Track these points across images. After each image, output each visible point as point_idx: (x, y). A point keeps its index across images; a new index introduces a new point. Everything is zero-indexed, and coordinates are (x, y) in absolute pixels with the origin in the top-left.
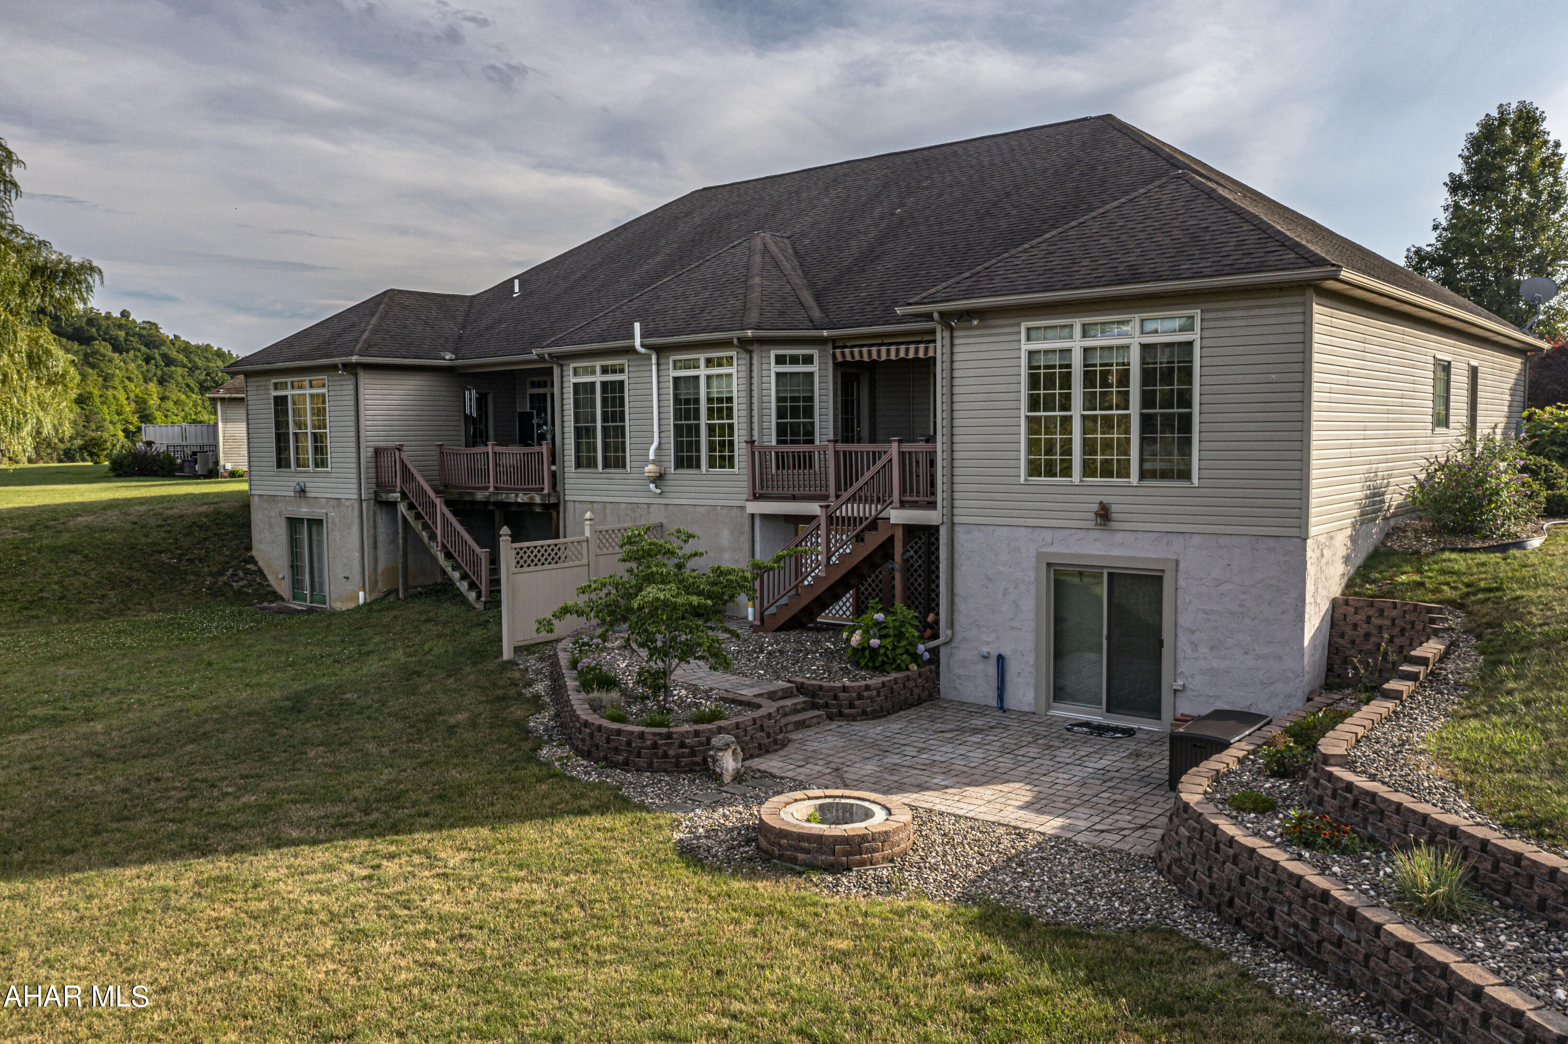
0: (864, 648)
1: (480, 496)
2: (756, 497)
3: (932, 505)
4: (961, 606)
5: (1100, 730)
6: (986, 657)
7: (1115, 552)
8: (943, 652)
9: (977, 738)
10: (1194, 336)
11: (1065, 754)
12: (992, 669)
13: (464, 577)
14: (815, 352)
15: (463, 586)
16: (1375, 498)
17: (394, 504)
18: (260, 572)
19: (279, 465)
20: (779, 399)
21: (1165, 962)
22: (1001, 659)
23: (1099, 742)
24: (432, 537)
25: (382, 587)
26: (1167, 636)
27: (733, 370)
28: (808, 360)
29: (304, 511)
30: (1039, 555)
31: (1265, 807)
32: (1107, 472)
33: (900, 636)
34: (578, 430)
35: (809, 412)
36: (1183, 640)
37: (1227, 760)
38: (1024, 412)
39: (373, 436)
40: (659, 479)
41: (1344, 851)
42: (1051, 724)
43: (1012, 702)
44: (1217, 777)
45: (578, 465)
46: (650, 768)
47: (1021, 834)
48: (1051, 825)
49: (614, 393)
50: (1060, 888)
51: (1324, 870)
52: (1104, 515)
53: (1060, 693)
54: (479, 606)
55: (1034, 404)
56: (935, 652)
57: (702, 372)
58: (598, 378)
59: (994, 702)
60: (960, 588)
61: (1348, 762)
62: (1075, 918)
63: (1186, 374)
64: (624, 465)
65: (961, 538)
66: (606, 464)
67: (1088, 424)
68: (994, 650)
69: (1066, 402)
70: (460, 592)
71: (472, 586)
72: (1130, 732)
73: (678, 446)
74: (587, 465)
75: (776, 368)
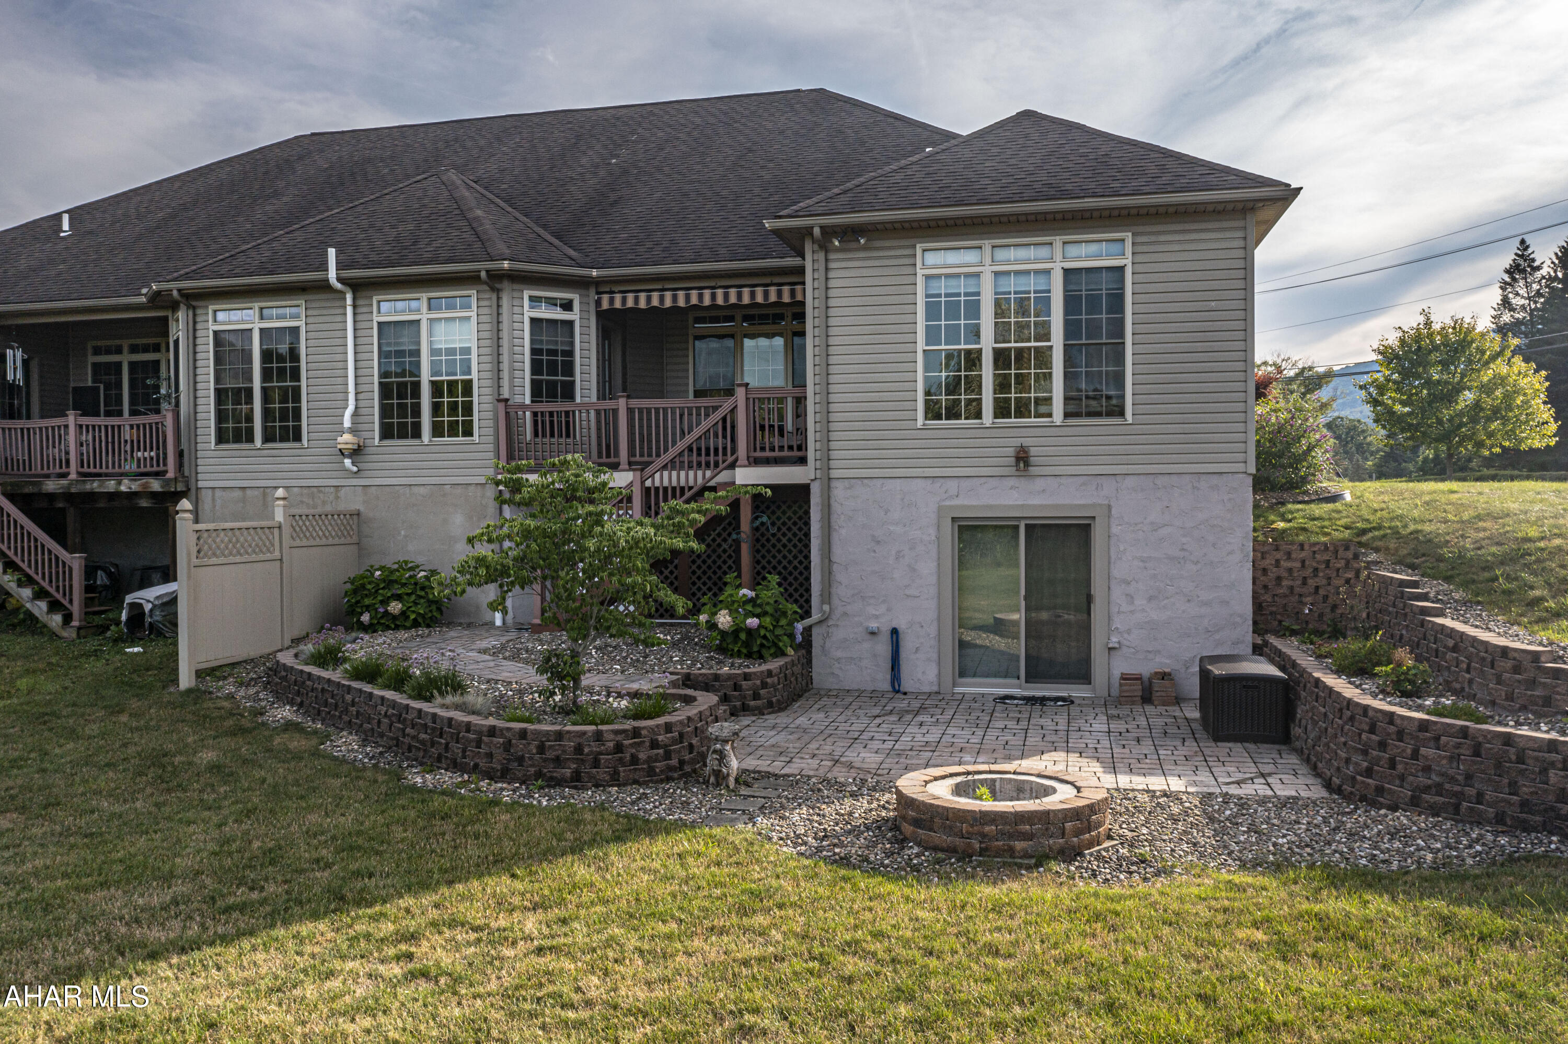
0: (736, 632)
1: (51, 486)
3: (802, 460)
4: (839, 575)
5: (1035, 700)
6: (874, 634)
7: (1036, 501)
8: (815, 631)
10: (1127, 260)
12: (883, 648)
13: (40, 594)
14: (576, 298)
15: (40, 608)
20: (535, 351)
22: (895, 632)
26: (1098, 589)
27: (471, 313)
28: (567, 305)
30: (940, 509)
32: (1024, 411)
33: (774, 617)
34: (220, 394)
35: (569, 368)
36: (1117, 592)
38: (921, 345)
40: (357, 452)
42: (972, 699)
43: (908, 684)
45: (221, 440)
46: (615, 780)
49: (283, 343)
52: (1022, 459)
54: (69, 634)
55: (933, 336)
56: (808, 631)
57: (424, 316)
58: (256, 324)
60: (838, 553)
63: (1117, 301)
64: (298, 438)
65: (839, 491)
66: (268, 438)
67: (1001, 357)
68: (884, 624)
69: (976, 333)
70: (30, 615)
71: (55, 606)
72: (1069, 701)
73: (385, 411)
74: (237, 439)
75: (529, 313)
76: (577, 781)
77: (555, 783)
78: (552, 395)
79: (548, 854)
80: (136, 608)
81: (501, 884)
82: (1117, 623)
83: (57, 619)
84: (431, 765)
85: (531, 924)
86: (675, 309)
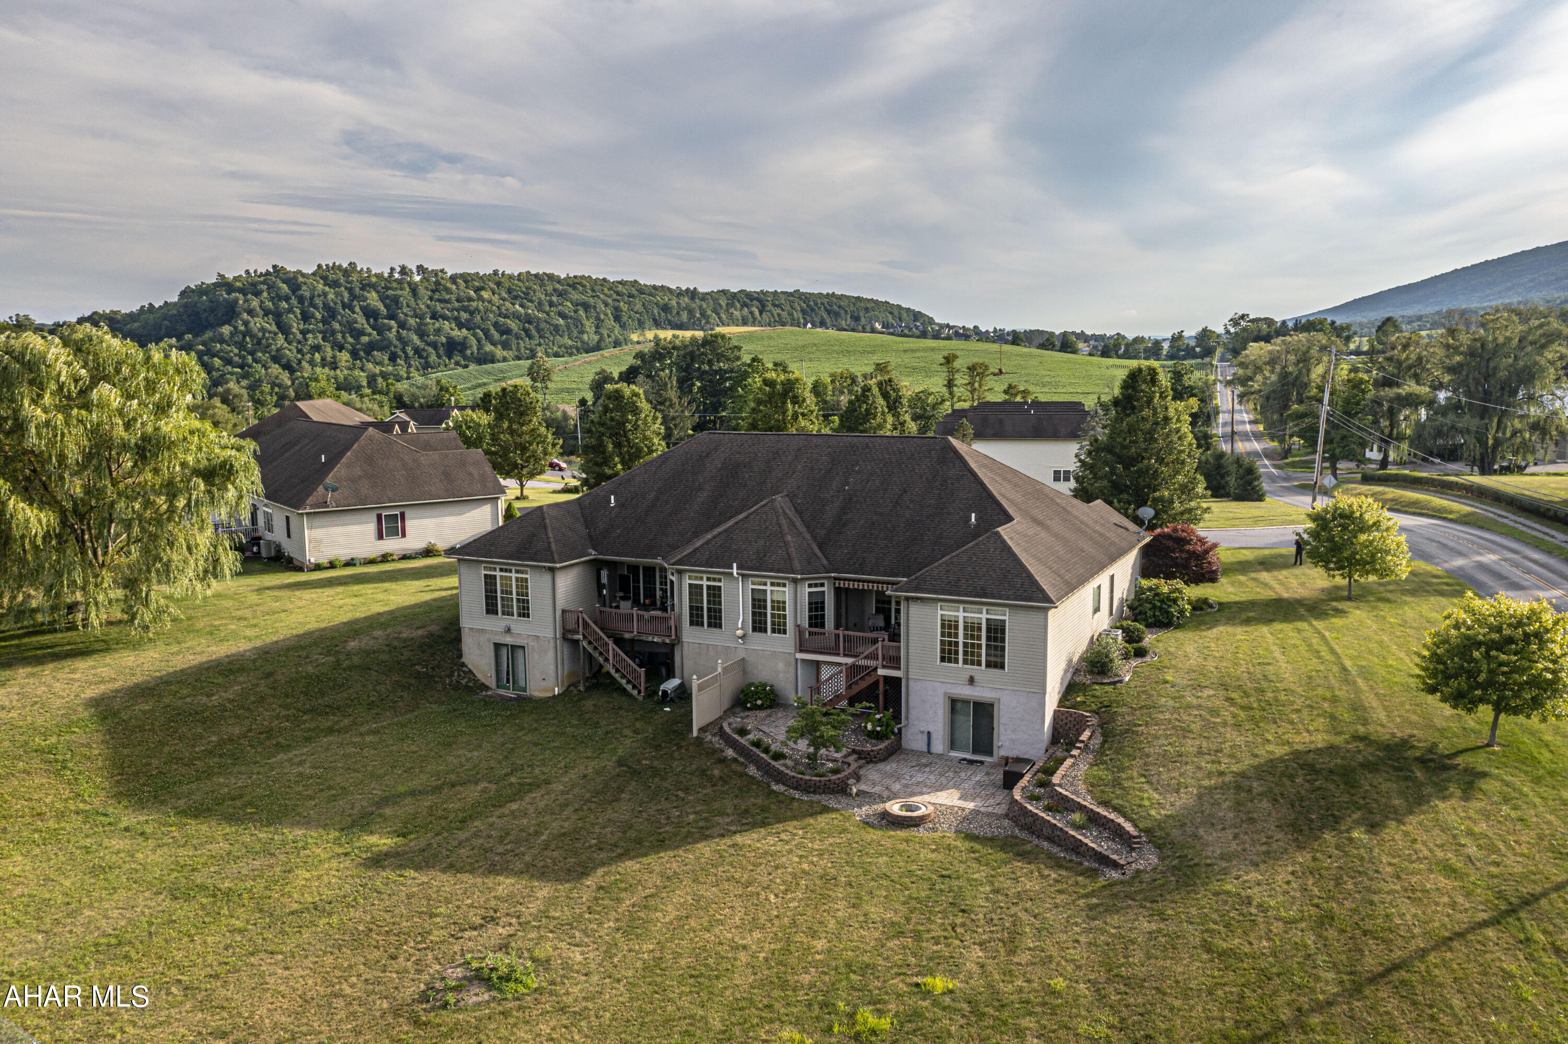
0: (873, 731)
1: (627, 636)
2: (801, 651)
3: (899, 669)
4: (911, 711)
5: (971, 762)
6: (922, 732)
7: (976, 694)
8: (903, 730)
9: (927, 769)
10: (1006, 618)
11: (963, 774)
12: (925, 737)
13: (629, 682)
14: (826, 582)
15: (629, 687)
16: (1070, 661)
17: (577, 641)
18: (470, 672)
19: (488, 612)
20: (810, 604)
21: (1016, 844)
22: (929, 733)
23: (974, 767)
24: (607, 660)
25: (566, 684)
26: (995, 726)
27: (786, 589)
28: (822, 585)
29: (508, 640)
30: (945, 694)
31: (1038, 799)
32: (972, 663)
33: (888, 725)
34: (691, 608)
35: (823, 609)
36: (1002, 728)
37: (1024, 782)
38: (939, 637)
39: (561, 603)
40: (743, 637)
41: (1059, 812)
42: (951, 759)
43: (933, 750)
44: (1023, 789)
45: (692, 623)
47: (963, 809)
48: (971, 805)
49: (715, 593)
50: (982, 826)
51: (1055, 818)
52: (972, 680)
53: (953, 745)
54: (640, 698)
55: (943, 635)
56: (900, 729)
57: (769, 588)
58: (705, 583)
59: (925, 749)
60: (911, 704)
61: (1060, 785)
62: (989, 835)
63: (1003, 631)
64: (720, 627)
65: (911, 683)
66: (710, 625)
67: (965, 645)
68: (926, 729)
69: (956, 636)
70: (625, 689)
71: (634, 687)
72: (982, 763)
73: (754, 622)
74: (697, 625)
75: (808, 590)
76: (814, 792)
77: (809, 792)
78: (816, 626)
79: (805, 816)
80: (665, 692)
81: (795, 823)
82: (1002, 738)
83: (635, 692)
84: (778, 782)
85: (800, 832)
86: (863, 590)
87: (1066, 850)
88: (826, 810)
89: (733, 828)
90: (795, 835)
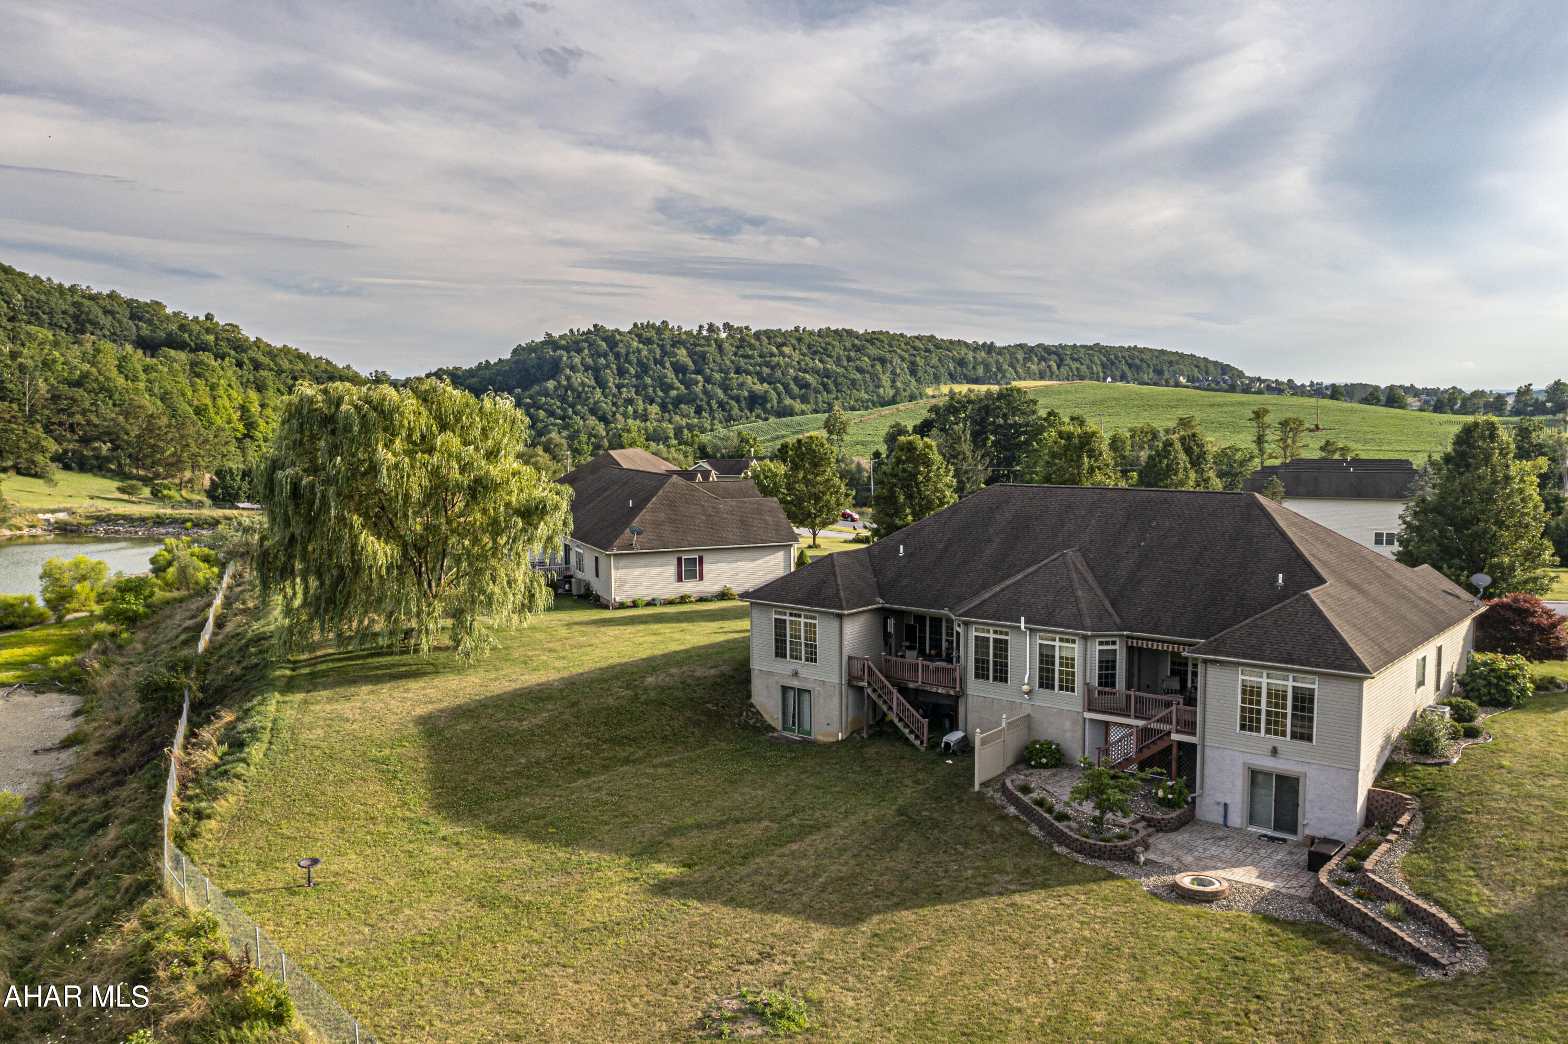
0: (1164, 799)
1: (911, 685)
2: (1090, 710)
3: (1194, 734)
4: (1207, 781)
5: (1272, 839)
6: (1218, 803)
7: (1279, 766)
8: (1197, 800)
9: (1223, 843)
10: (1315, 687)
11: (1262, 852)
12: (1221, 809)
13: (912, 732)
14: (1118, 640)
15: (912, 737)
16: (1388, 738)
17: (862, 688)
18: (758, 712)
19: (777, 655)
20: (1100, 662)
21: (1321, 932)
22: (1226, 805)
23: (1275, 845)
24: (890, 708)
25: (850, 731)
26: (1300, 802)
27: (1075, 646)
28: (1114, 643)
29: (796, 683)
30: (1244, 764)
31: (1347, 884)
32: (1276, 733)
33: (1180, 793)
34: (977, 660)
35: (1114, 668)
36: (1308, 805)
37: (1332, 864)
38: (1239, 703)
39: (848, 650)
40: (1029, 693)
41: (1372, 900)
42: (1251, 835)
43: (1229, 823)
44: (1330, 872)
45: (977, 676)
47: (1262, 889)
48: (1270, 885)
49: (1001, 646)
50: (1282, 909)
51: (1366, 907)
52: (1275, 752)
53: (1252, 819)
54: (923, 749)
55: (1243, 701)
56: (1194, 799)
57: (1057, 644)
58: (992, 636)
59: (1220, 821)
60: (1206, 772)
61: (1373, 872)
62: (1291, 919)
63: (1311, 701)
64: (1006, 681)
65: (1207, 751)
66: (995, 679)
67: (1268, 713)
68: (1223, 801)
69: (1259, 703)
70: (907, 739)
71: (917, 737)
72: (1284, 841)
73: (1041, 678)
74: (983, 678)
75: (1099, 648)
76: (1099, 857)
77: (1094, 857)
78: (1106, 685)
79: (1088, 881)
80: (947, 744)
81: (1078, 887)
82: (1307, 815)
83: (918, 743)
84: (1061, 844)
85: (1083, 897)
86: (1157, 650)
87: (1379, 943)
88: (1111, 876)
89: (1012, 887)
90: (1077, 899)
